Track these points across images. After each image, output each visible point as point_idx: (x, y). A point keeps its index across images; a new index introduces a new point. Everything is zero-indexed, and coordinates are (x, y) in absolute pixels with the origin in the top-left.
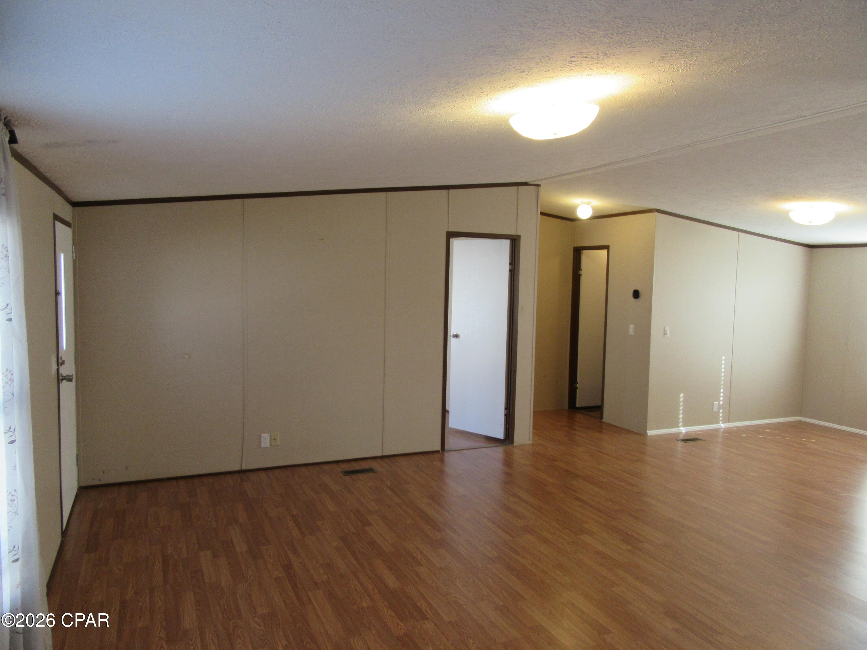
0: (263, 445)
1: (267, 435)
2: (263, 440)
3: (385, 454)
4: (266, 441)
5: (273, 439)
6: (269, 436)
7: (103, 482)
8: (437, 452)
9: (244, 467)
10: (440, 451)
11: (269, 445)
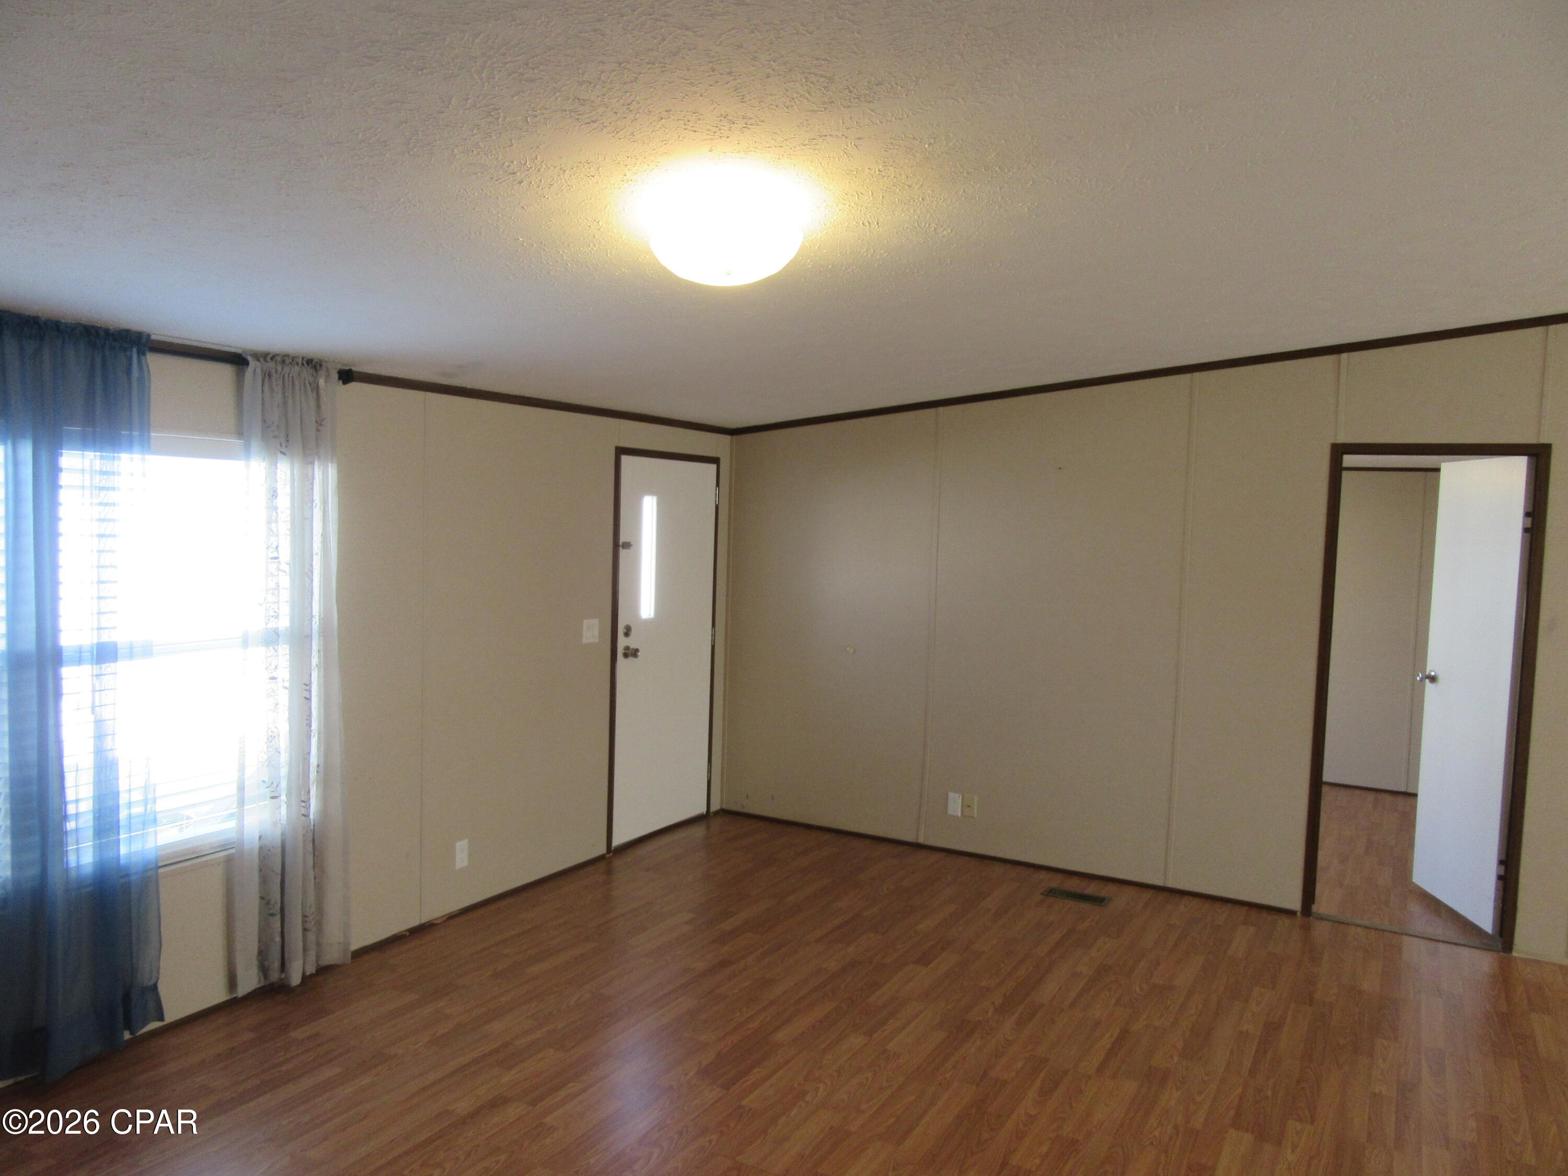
0: (950, 812)
1: (958, 795)
2: (950, 802)
3: (1170, 884)
4: (955, 805)
5: (966, 806)
6: (961, 798)
7: (746, 810)
8: (1290, 913)
9: (921, 840)
10: (1299, 914)
11: (959, 814)
